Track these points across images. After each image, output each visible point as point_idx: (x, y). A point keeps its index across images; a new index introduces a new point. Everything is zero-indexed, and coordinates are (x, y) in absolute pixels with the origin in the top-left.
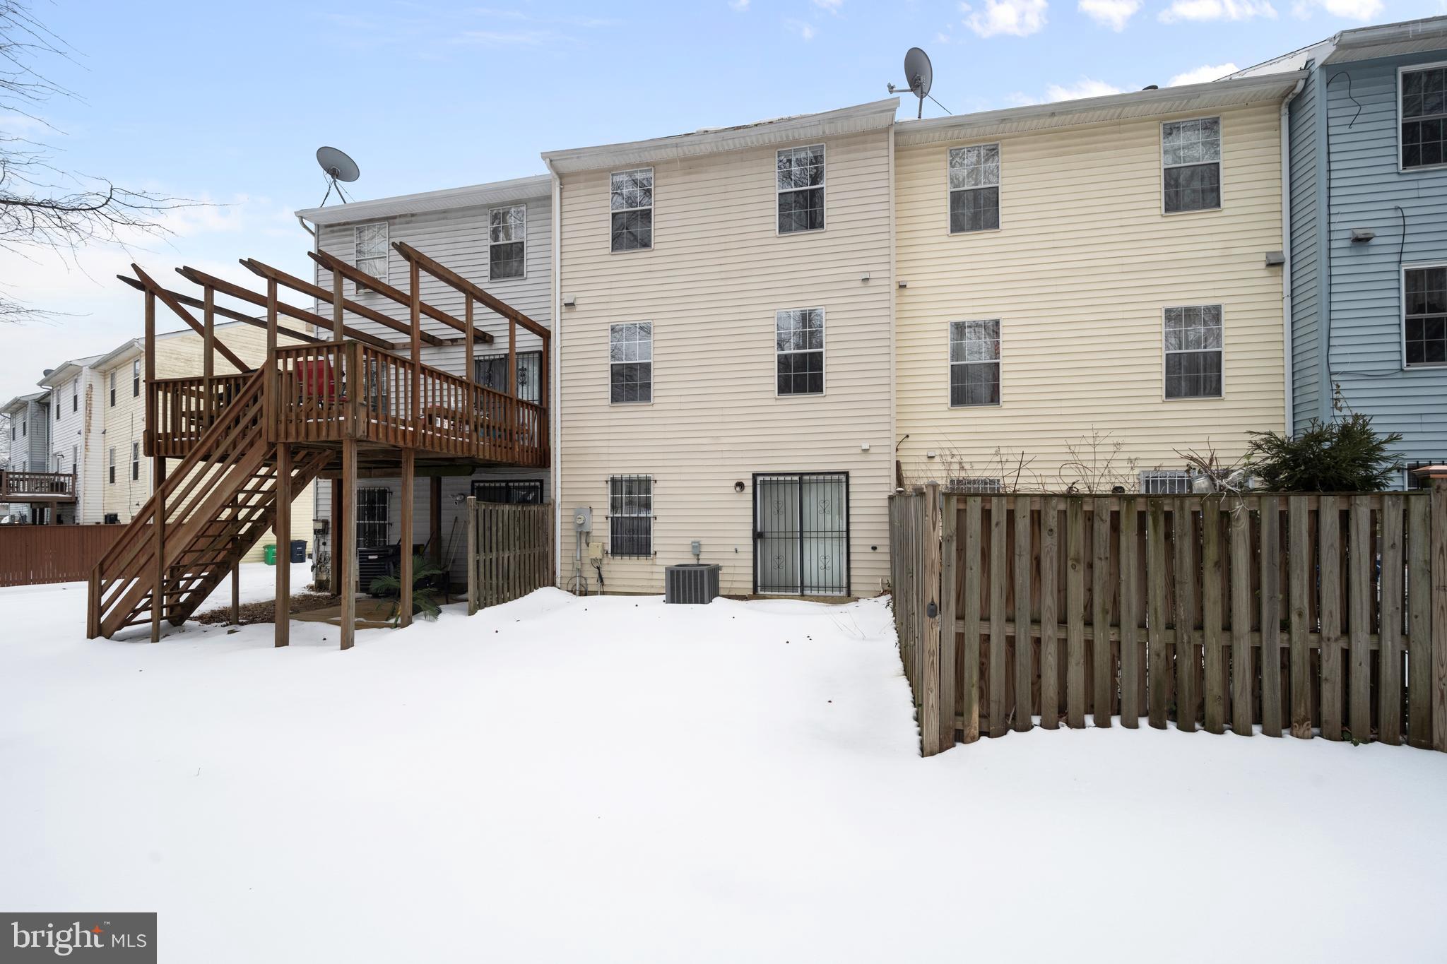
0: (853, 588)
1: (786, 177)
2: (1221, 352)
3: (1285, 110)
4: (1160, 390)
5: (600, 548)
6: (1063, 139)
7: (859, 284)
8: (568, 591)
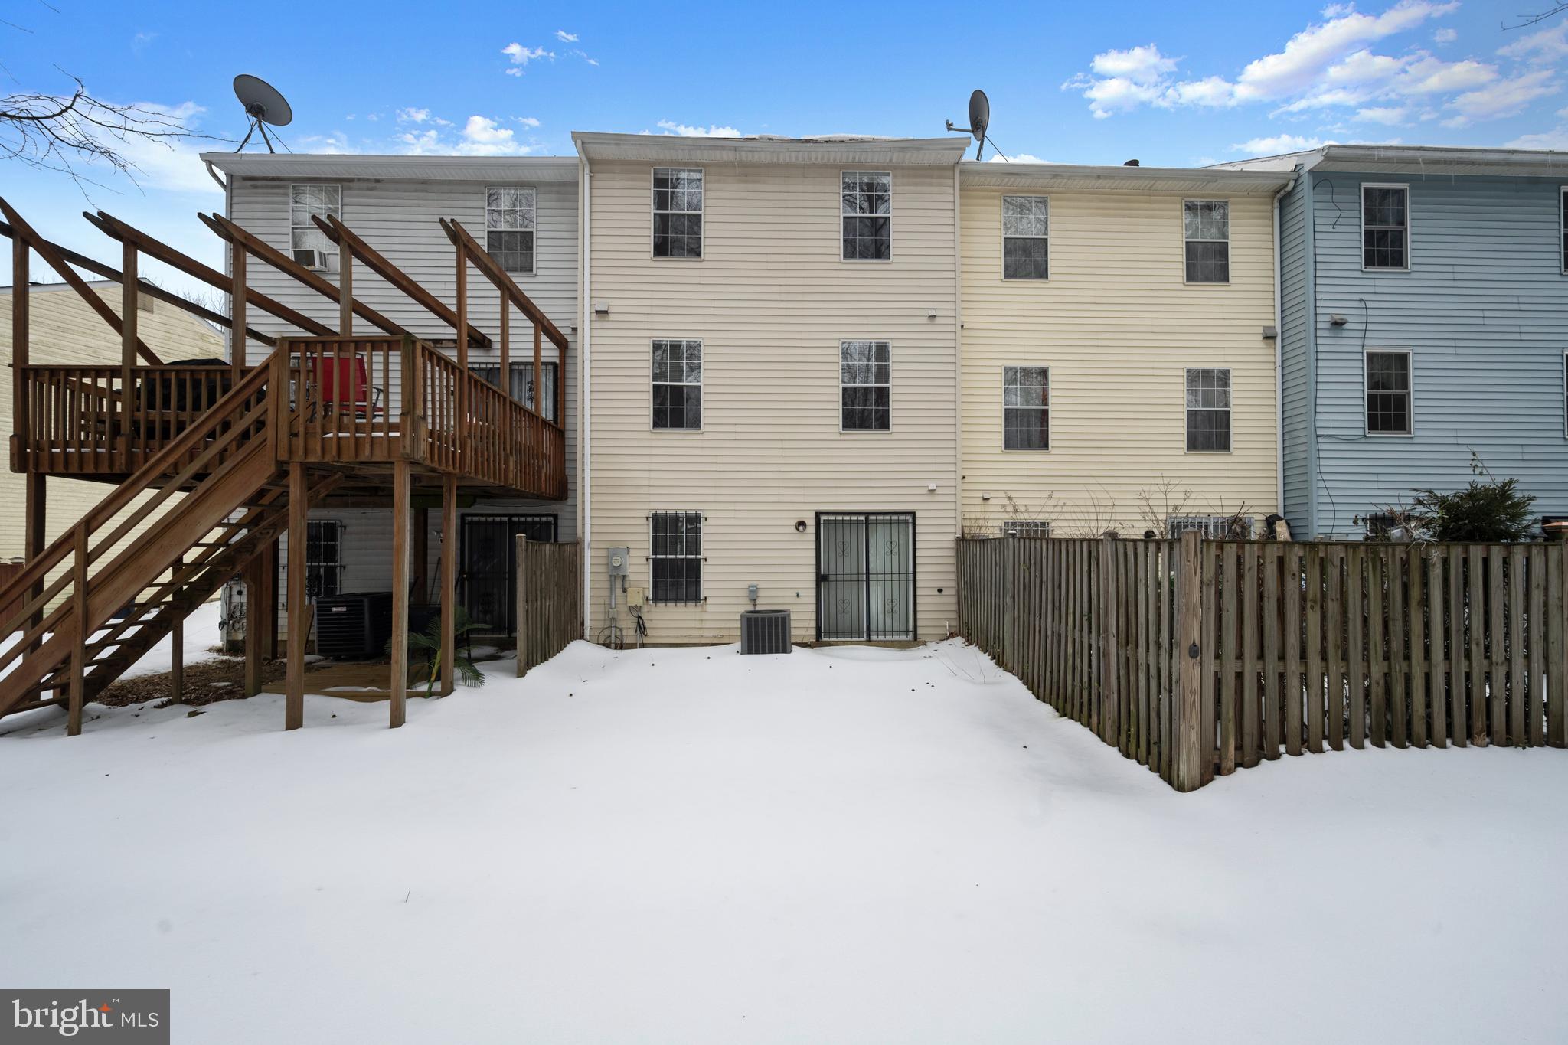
0: (919, 631)
1: (849, 201)
2: (1229, 412)
3: (1277, 204)
4: (1182, 443)
5: (641, 595)
6: (1102, 201)
7: (925, 320)
8: (598, 644)
